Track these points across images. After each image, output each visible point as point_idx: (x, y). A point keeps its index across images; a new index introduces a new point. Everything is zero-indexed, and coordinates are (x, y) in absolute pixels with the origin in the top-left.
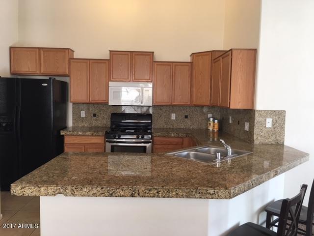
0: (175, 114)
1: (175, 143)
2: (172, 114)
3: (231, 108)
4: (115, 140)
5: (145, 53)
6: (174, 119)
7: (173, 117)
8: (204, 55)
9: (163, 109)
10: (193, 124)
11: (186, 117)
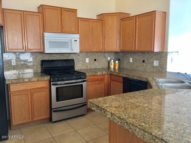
0: (88, 59)
1: (100, 79)
2: (87, 59)
3: (155, 51)
4: (59, 82)
5: (71, 10)
6: (88, 62)
7: (87, 60)
8: (113, 15)
9: (80, 56)
10: (100, 65)
11: (95, 60)
